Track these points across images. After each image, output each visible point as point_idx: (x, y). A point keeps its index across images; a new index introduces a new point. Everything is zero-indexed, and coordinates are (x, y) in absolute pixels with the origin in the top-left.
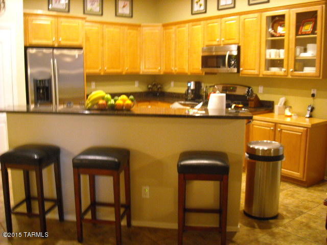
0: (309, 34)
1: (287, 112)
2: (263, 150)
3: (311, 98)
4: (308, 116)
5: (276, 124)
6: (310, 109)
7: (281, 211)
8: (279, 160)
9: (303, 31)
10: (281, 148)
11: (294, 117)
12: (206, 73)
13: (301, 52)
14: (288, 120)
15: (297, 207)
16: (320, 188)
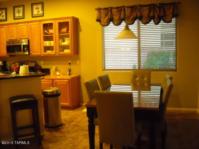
0: (65, 33)
1: (58, 74)
2: (50, 92)
3: (69, 65)
4: (68, 74)
5: (53, 80)
6: (69, 70)
7: (63, 122)
8: (58, 96)
9: (62, 31)
10: (59, 90)
11: (61, 76)
12: (10, 56)
13: (62, 42)
14: (58, 77)
15: (71, 119)
16: (79, 109)
